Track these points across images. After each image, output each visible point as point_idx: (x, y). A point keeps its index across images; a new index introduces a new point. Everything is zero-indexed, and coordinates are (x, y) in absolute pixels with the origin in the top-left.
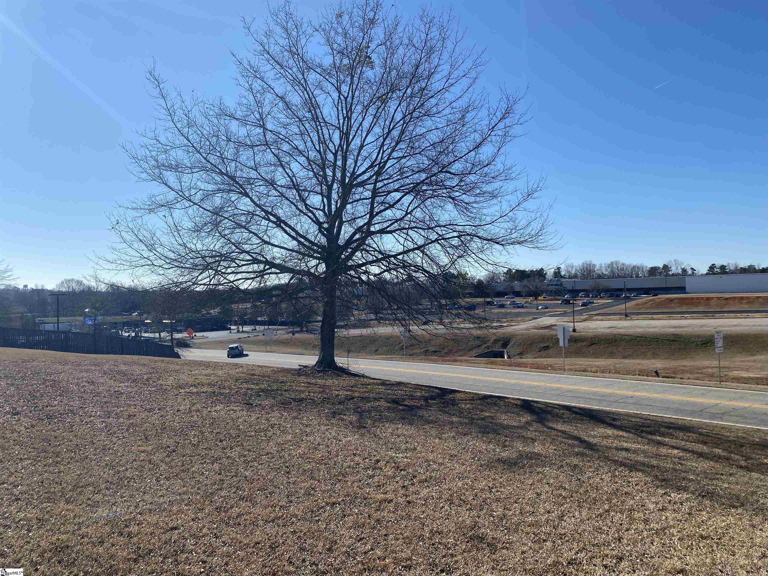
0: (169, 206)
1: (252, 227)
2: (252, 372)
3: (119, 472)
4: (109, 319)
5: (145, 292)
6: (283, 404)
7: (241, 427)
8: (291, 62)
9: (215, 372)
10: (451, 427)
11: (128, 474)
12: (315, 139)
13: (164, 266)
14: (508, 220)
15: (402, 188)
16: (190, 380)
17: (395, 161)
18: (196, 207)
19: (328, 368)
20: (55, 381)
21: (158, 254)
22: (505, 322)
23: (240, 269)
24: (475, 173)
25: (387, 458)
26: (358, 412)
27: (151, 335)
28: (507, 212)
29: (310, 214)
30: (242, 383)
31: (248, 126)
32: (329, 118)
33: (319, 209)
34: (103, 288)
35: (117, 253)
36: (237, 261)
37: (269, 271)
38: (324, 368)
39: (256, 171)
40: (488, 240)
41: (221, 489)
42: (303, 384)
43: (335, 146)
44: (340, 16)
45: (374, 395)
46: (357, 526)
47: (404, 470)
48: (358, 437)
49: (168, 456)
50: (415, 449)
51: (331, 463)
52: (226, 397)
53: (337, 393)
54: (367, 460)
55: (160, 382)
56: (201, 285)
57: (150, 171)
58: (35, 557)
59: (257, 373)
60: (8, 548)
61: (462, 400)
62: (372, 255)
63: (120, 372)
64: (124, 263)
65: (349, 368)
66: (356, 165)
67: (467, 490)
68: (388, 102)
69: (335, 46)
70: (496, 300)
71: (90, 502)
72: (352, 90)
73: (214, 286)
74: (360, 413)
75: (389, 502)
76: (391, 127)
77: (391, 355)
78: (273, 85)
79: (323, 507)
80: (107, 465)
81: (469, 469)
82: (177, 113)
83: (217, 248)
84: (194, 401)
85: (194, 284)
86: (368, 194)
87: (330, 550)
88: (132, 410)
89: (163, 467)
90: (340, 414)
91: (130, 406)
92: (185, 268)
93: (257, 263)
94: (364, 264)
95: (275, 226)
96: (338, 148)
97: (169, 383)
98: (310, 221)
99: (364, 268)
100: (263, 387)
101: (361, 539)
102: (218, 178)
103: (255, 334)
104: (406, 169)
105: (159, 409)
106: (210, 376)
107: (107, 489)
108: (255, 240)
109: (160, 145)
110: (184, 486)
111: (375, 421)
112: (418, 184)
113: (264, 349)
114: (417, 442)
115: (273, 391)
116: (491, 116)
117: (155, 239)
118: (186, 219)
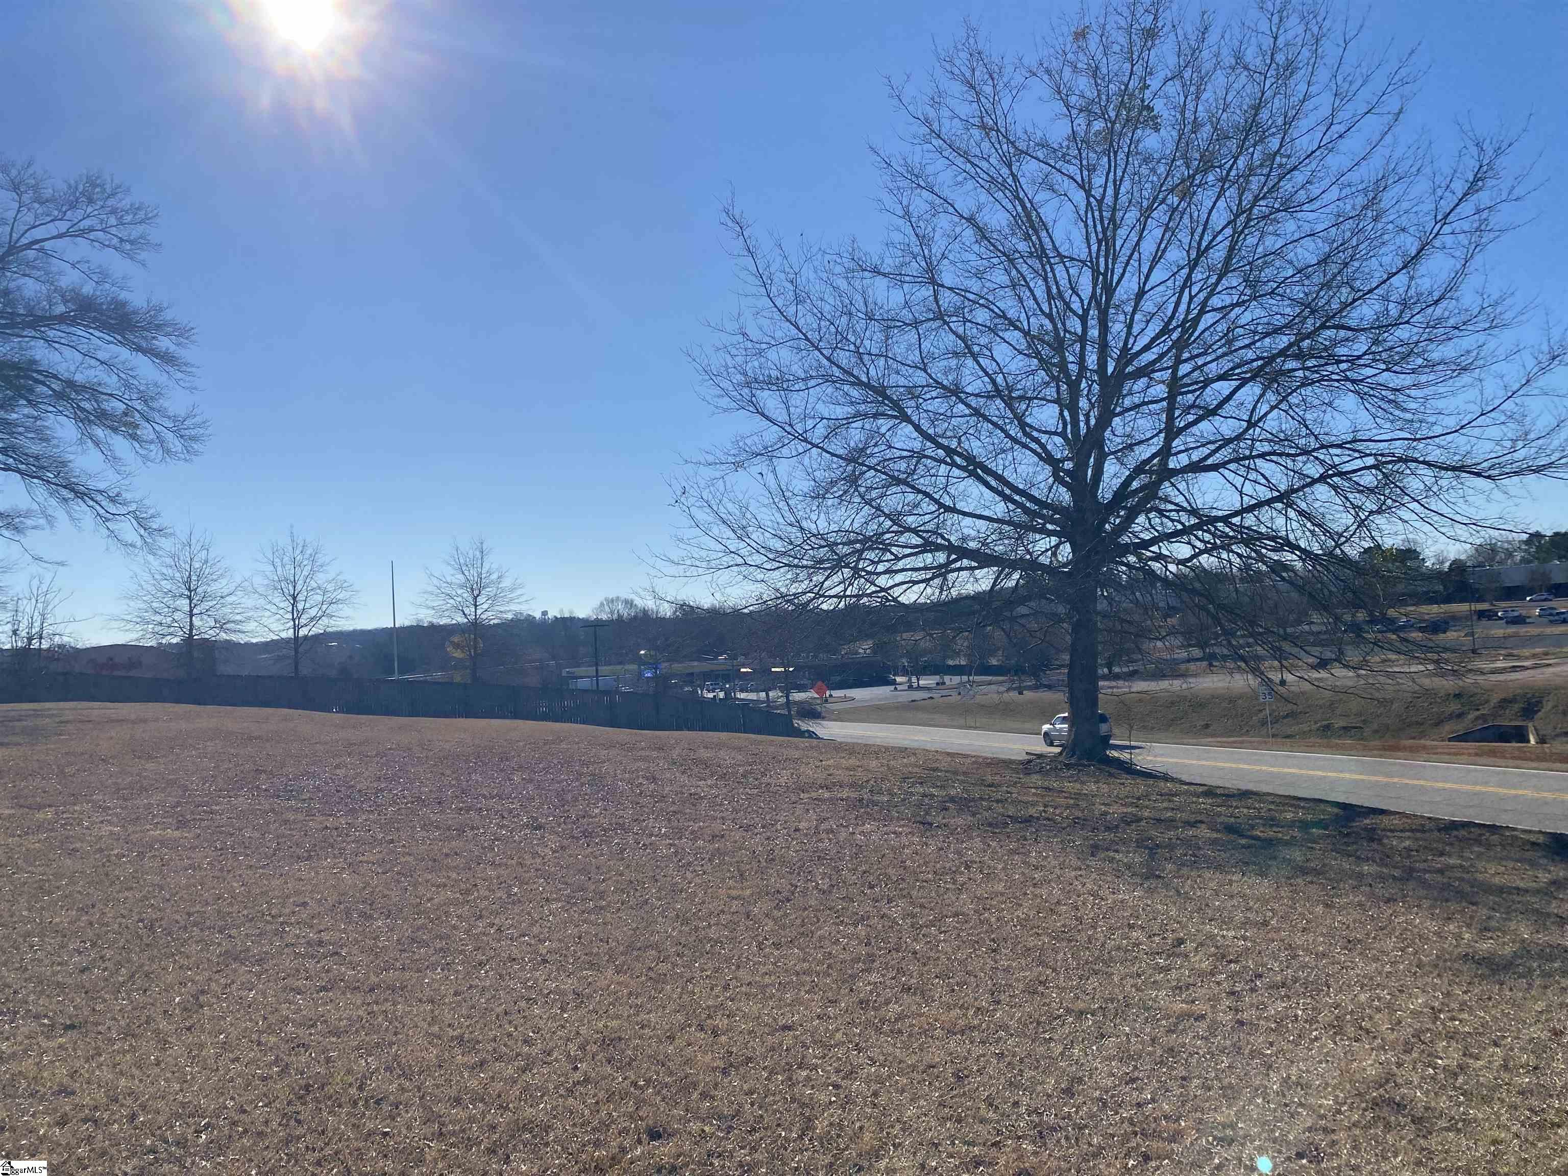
0: (768, 453)
1: (922, 480)
2: (934, 765)
3: (697, 929)
4: (677, 667)
5: (736, 615)
6: (990, 825)
7: (908, 863)
8: (986, 145)
9: (865, 762)
10: (1355, 883)
11: (713, 933)
12: (1040, 293)
13: (765, 566)
14: (1503, 418)
15: (1237, 371)
16: (821, 776)
17: (1219, 316)
18: (815, 451)
19: (1088, 760)
20: (595, 775)
21: (754, 545)
22: (1527, 658)
23: (900, 565)
24: (1407, 322)
25: (1201, 938)
26: (1146, 847)
27: (752, 696)
28: (1497, 402)
29: (1034, 446)
30: (913, 784)
31: (906, 286)
32: (1067, 246)
33: (1055, 433)
34: (666, 611)
35: (684, 546)
36: (894, 549)
37: (958, 565)
38: (1079, 759)
39: (925, 371)
40: (1454, 469)
41: (868, 970)
42: (1033, 790)
43: (1082, 301)
44: (1081, 35)
45: (1184, 816)
46: (1125, 1056)
47: (1236, 962)
48: (1141, 893)
49: (778, 907)
50: (1265, 923)
51: (1082, 938)
52: (882, 809)
53: (1103, 808)
54: (1157, 939)
55: (765, 780)
56: (831, 597)
57: (735, 393)
58: (573, 1048)
59: (943, 765)
60: (534, 1032)
61: (1392, 831)
62: (1173, 521)
63: (698, 762)
64: (698, 563)
65: (1135, 761)
66: (1129, 333)
67: (1378, 1010)
68: (1194, 193)
69: (1073, 100)
70: (1502, 607)
71: (651, 974)
72: (1115, 181)
73: (854, 600)
74: (1151, 849)
75: (1196, 1020)
76: (1204, 244)
77: (1241, 735)
78: (951, 197)
79: (1060, 1017)
80: (678, 916)
81: (1388, 968)
82: (776, 280)
83: (856, 525)
84: (824, 815)
85: (818, 595)
86: (1160, 391)
87: (1069, 1092)
88: (717, 827)
89: (769, 925)
90: (1108, 850)
91: (715, 819)
92: (803, 567)
93: (931, 551)
94: (1154, 541)
95: (966, 475)
96: (1089, 304)
97: (782, 781)
98: (1036, 459)
99: (1155, 548)
100: (953, 792)
101: (1133, 1080)
102: (855, 393)
103: (944, 693)
104: (1240, 331)
105: (763, 827)
106: (854, 770)
107: (678, 955)
108: (928, 506)
109: (749, 345)
110: (804, 961)
111: (1183, 865)
112: (1272, 359)
113: (962, 722)
114: (1272, 910)
115: (973, 800)
116: (1439, 192)
117: (748, 515)
118: (800, 473)
